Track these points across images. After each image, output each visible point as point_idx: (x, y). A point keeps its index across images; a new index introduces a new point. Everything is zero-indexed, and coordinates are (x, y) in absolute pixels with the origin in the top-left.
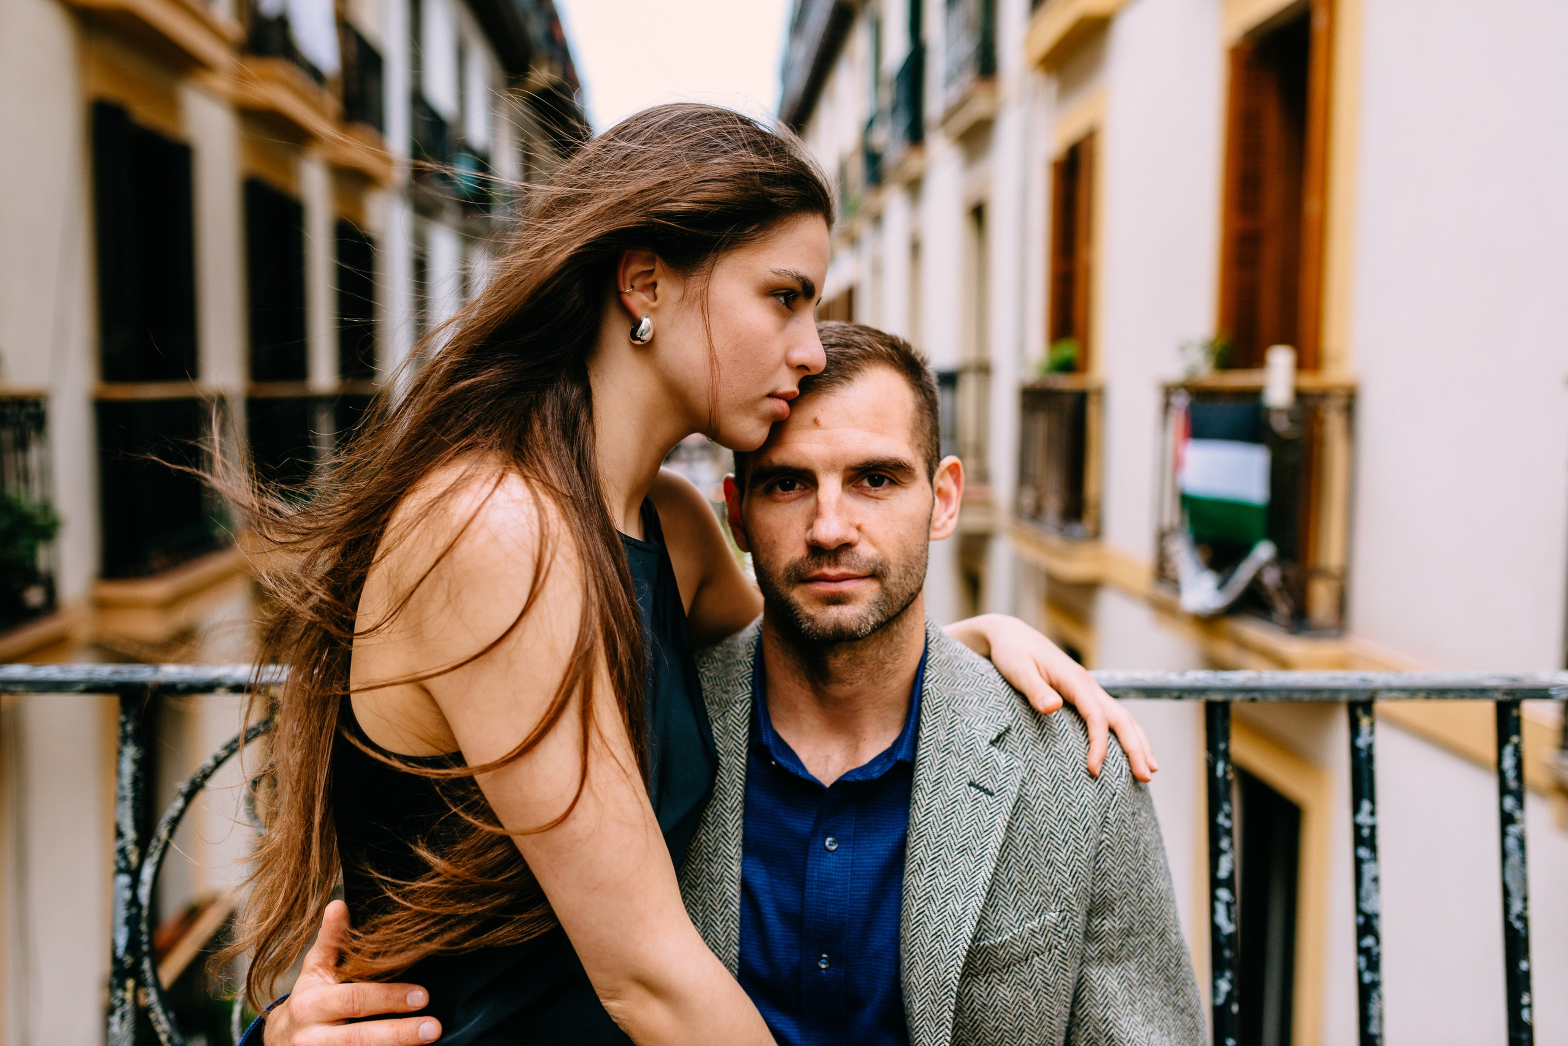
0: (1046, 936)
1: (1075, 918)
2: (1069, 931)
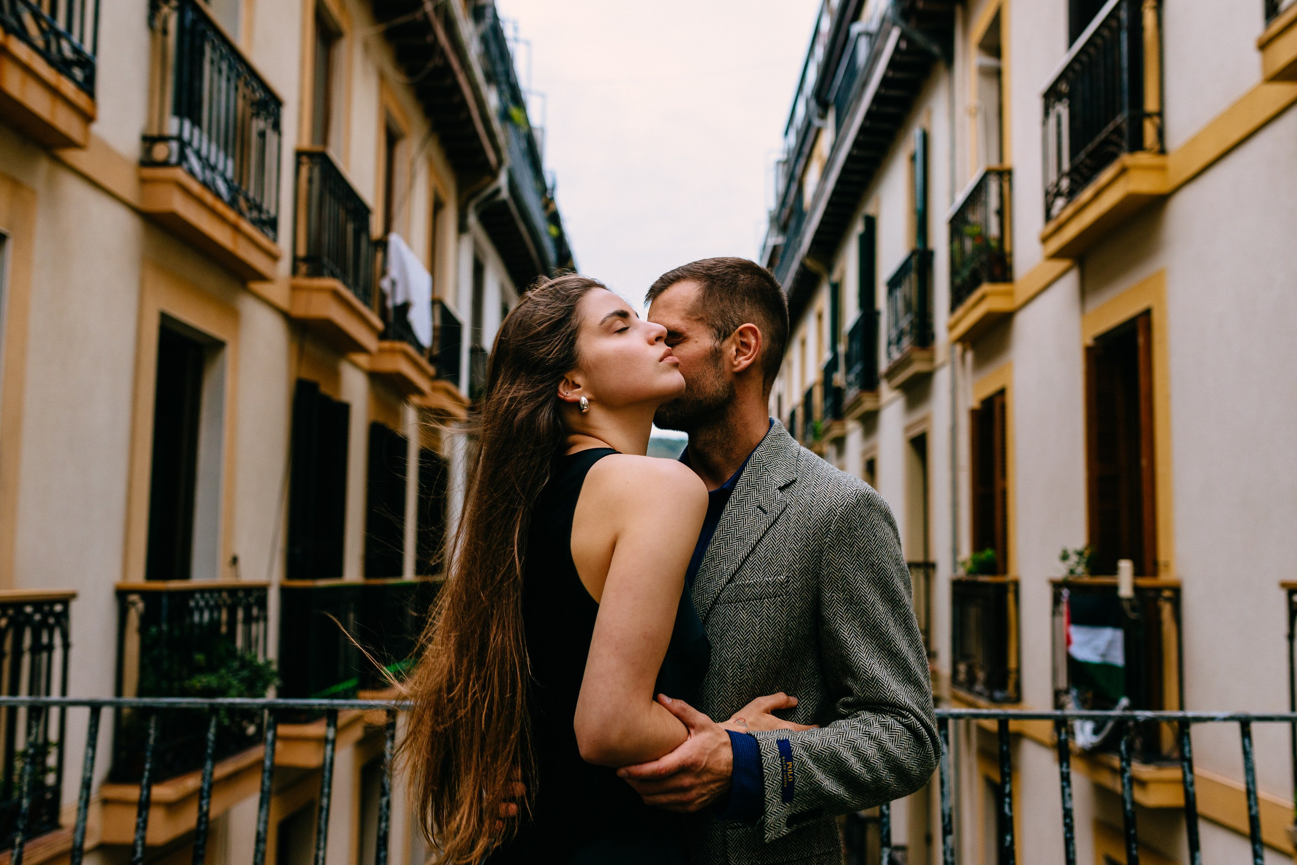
0: (775, 588)
1: (795, 583)
2: (790, 590)
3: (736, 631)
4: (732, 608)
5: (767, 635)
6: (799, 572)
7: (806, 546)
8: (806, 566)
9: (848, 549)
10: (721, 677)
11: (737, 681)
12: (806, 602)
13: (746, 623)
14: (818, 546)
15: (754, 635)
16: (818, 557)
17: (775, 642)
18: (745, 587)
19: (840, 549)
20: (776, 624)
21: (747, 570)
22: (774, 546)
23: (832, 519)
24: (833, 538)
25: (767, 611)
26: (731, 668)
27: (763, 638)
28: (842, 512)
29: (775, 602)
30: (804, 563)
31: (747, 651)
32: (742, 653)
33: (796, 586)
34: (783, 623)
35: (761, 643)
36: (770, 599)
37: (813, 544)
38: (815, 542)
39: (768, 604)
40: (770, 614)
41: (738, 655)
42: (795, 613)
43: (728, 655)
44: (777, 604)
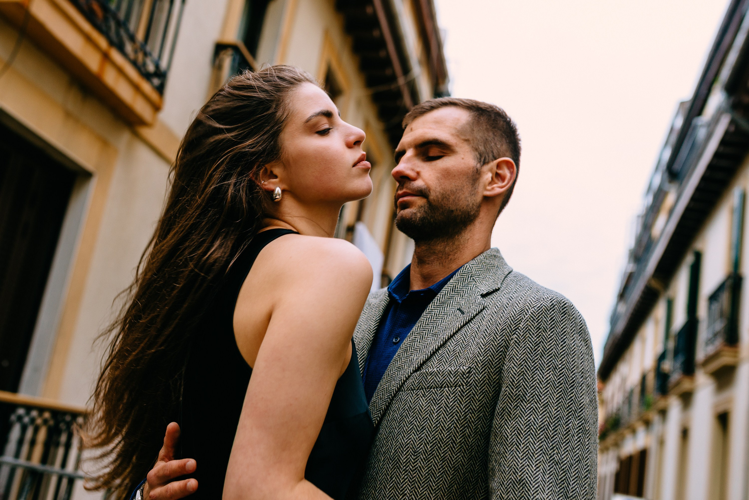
0: (456, 378)
1: (477, 375)
2: (471, 380)
3: (414, 417)
4: (414, 395)
5: (443, 424)
6: (482, 365)
7: (493, 341)
8: (490, 360)
9: (533, 347)
10: (395, 462)
11: (410, 468)
12: (487, 396)
13: (425, 410)
14: (505, 341)
15: (430, 422)
16: (503, 353)
17: (452, 432)
18: (428, 375)
19: (525, 346)
20: (454, 413)
21: (435, 361)
22: (464, 341)
23: (522, 318)
24: (520, 335)
25: (446, 399)
26: (406, 454)
27: (439, 426)
28: (534, 312)
29: (455, 392)
30: (488, 357)
31: (422, 438)
32: (417, 439)
33: (478, 378)
34: (461, 413)
35: (437, 431)
36: (450, 388)
37: (500, 339)
38: (502, 337)
39: (448, 393)
40: (448, 403)
41: (413, 441)
42: (474, 405)
43: (404, 440)
44: (456, 394)
